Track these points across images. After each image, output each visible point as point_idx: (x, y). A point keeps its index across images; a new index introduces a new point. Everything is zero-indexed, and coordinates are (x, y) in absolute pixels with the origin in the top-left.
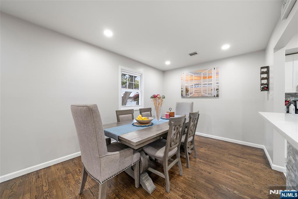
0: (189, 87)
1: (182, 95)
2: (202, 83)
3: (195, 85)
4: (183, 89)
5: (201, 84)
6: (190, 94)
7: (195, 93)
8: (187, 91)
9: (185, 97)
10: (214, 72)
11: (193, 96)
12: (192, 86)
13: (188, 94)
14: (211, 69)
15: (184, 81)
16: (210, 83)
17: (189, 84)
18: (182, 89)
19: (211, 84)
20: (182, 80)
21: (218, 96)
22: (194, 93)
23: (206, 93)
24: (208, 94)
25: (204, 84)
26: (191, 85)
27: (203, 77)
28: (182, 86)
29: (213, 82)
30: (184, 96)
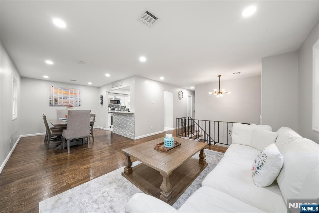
0: (58, 98)
1: (50, 104)
2: (70, 97)
3: (64, 97)
4: (52, 99)
5: (69, 97)
6: (59, 103)
7: (64, 102)
8: (56, 101)
9: (54, 105)
10: (77, 92)
11: (62, 105)
12: (62, 97)
13: (57, 103)
14: (76, 89)
15: (53, 92)
16: (75, 97)
17: (58, 96)
18: (50, 98)
19: (76, 98)
20: (50, 91)
21: (80, 105)
22: (63, 103)
23: (73, 104)
24: (74, 104)
25: (71, 98)
26: (60, 97)
27: (70, 93)
28: (50, 96)
29: (77, 97)
30: (53, 105)
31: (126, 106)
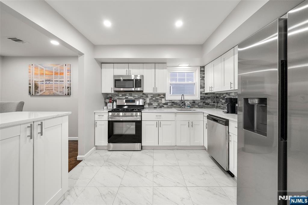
0: (39, 83)
1: (30, 92)
2: (54, 80)
3: (46, 80)
4: (31, 84)
5: (52, 81)
6: (41, 91)
7: (46, 90)
8: (36, 87)
9: (34, 94)
10: (65, 69)
11: (44, 94)
12: (43, 81)
13: (37, 91)
14: (63, 66)
15: (32, 74)
16: (61, 80)
17: (39, 79)
18: (30, 84)
19: (63, 81)
20: (29, 72)
21: (69, 94)
22: (44, 91)
23: (58, 91)
24: (60, 92)
25: (56, 81)
26: (41, 80)
27: (55, 73)
28: (30, 81)
29: (64, 80)
30: (32, 94)
31: (164, 95)
